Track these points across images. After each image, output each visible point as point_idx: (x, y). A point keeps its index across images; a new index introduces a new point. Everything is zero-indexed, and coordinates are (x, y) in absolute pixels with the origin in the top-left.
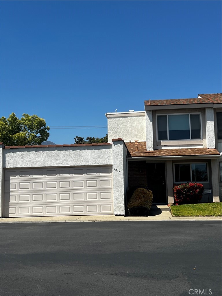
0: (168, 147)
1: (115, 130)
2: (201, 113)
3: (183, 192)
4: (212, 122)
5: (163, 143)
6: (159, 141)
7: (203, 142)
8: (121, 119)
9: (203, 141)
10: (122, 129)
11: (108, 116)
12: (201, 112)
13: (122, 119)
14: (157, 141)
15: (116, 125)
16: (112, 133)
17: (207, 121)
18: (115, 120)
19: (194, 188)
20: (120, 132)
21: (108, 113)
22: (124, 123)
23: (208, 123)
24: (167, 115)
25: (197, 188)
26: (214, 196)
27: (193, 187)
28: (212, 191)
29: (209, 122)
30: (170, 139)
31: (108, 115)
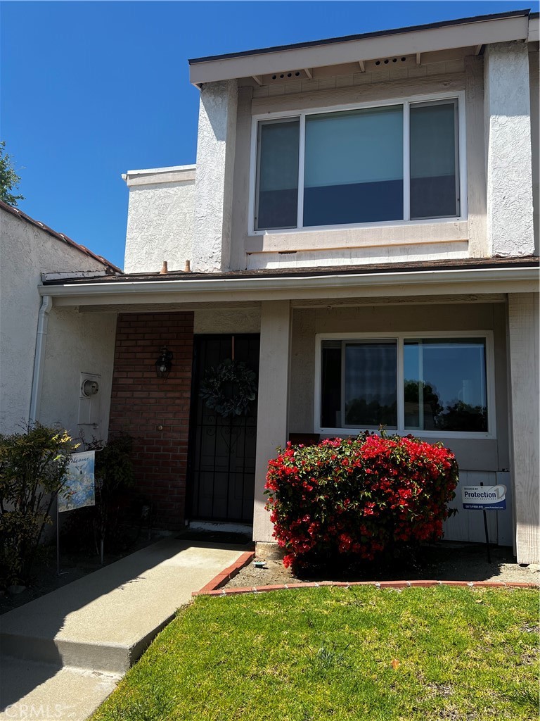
0: (299, 258)
1: (152, 229)
2: (460, 95)
3: (312, 495)
4: (517, 119)
5: (274, 240)
6: (259, 233)
7: (467, 231)
8: (171, 191)
9: (471, 227)
10: (175, 226)
11: (130, 182)
12: (465, 89)
13: (175, 189)
14: (251, 232)
15: (157, 212)
16: (139, 240)
17: (492, 119)
18: (152, 194)
19: (385, 472)
20: (166, 238)
21: (130, 172)
22: (183, 205)
23: (497, 128)
24: (303, 114)
25: (410, 474)
26: (524, 522)
27: (381, 464)
28: (510, 493)
29: (503, 119)
30: (306, 224)
31: (132, 176)
